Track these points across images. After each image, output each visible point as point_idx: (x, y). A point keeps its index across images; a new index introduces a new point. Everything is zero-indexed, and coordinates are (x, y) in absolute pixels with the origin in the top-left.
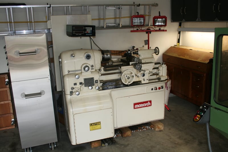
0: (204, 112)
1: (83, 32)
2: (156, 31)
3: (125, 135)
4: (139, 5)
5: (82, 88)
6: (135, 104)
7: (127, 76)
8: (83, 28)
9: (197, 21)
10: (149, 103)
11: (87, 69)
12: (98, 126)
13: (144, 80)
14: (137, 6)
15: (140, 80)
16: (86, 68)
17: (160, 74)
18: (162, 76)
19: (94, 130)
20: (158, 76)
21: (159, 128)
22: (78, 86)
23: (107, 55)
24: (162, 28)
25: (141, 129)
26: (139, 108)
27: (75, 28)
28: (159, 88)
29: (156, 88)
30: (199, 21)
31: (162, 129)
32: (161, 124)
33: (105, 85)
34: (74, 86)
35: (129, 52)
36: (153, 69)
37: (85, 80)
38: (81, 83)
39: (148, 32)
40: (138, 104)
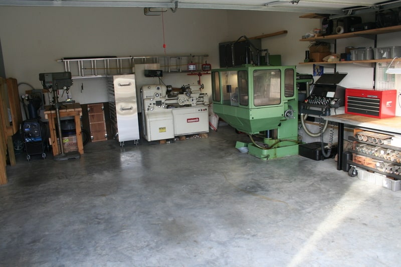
1: (155, 74)
2: (205, 74)
3: (182, 140)
5: (154, 107)
6: (188, 120)
7: (182, 100)
8: (155, 72)
10: (197, 120)
11: (157, 95)
12: (165, 130)
13: (193, 104)
14: (193, 57)
15: (190, 103)
18: (206, 102)
19: (161, 132)
21: (204, 136)
22: (152, 105)
23: (170, 88)
26: (191, 123)
28: (204, 110)
29: (202, 109)
31: (207, 137)
33: (168, 106)
34: (150, 105)
35: (184, 86)
36: (199, 97)
37: (156, 102)
38: (154, 104)
39: (200, 75)
40: (190, 119)
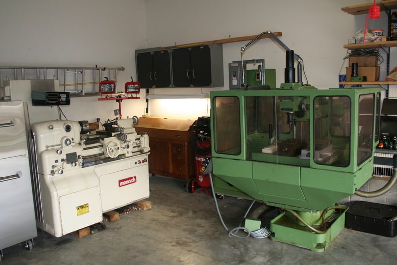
0: (208, 163)
1: (57, 100)
2: (128, 98)
3: (113, 219)
4: (104, 69)
5: (64, 165)
6: (120, 182)
7: (111, 149)
8: (57, 95)
9: (170, 88)
10: (134, 179)
12: (86, 209)
13: (128, 152)
14: (102, 70)
15: (124, 153)
16: (68, 142)
17: (143, 146)
18: (145, 147)
19: (81, 214)
20: (140, 148)
21: (147, 206)
22: (60, 163)
23: (86, 126)
24: (134, 96)
25: (128, 211)
26: (124, 185)
27: (49, 95)
28: (143, 161)
29: (140, 161)
30: (172, 87)
31: (150, 208)
32: (149, 202)
33: (88, 161)
34: (56, 164)
35: (109, 122)
36: (136, 140)
37: (67, 155)
38: (63, 160)
39: (119, 100)
40: (123, 181)
